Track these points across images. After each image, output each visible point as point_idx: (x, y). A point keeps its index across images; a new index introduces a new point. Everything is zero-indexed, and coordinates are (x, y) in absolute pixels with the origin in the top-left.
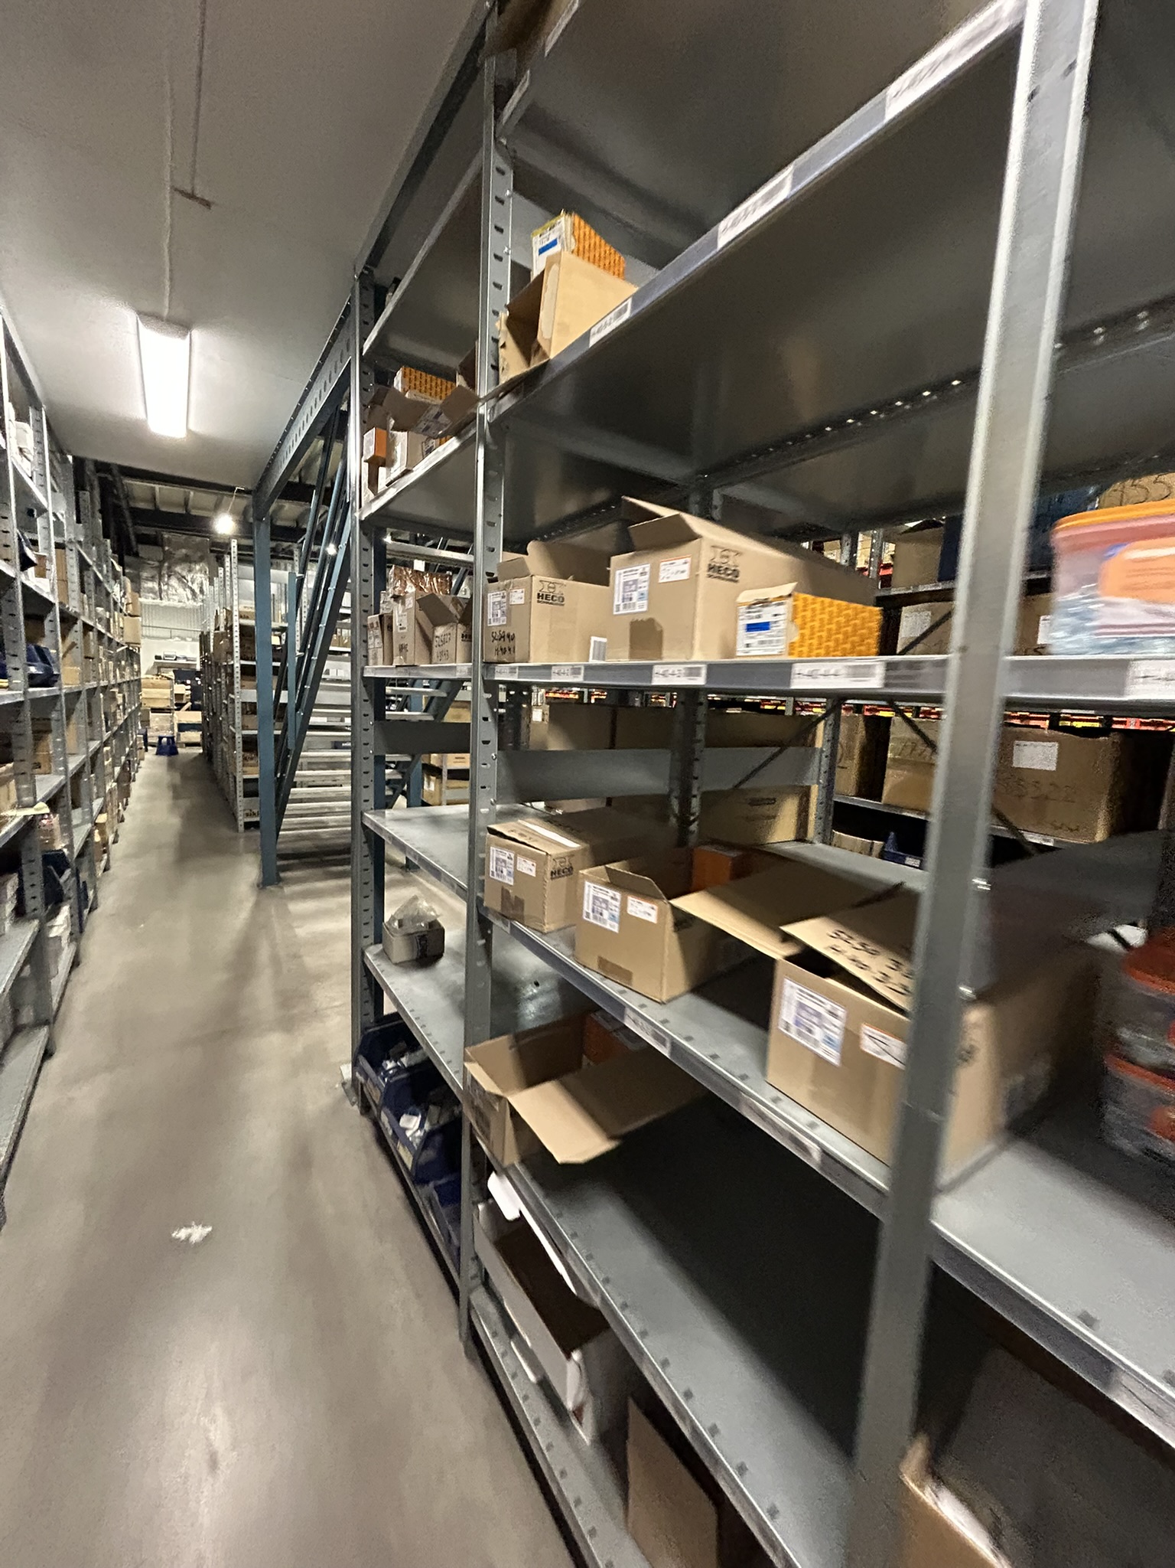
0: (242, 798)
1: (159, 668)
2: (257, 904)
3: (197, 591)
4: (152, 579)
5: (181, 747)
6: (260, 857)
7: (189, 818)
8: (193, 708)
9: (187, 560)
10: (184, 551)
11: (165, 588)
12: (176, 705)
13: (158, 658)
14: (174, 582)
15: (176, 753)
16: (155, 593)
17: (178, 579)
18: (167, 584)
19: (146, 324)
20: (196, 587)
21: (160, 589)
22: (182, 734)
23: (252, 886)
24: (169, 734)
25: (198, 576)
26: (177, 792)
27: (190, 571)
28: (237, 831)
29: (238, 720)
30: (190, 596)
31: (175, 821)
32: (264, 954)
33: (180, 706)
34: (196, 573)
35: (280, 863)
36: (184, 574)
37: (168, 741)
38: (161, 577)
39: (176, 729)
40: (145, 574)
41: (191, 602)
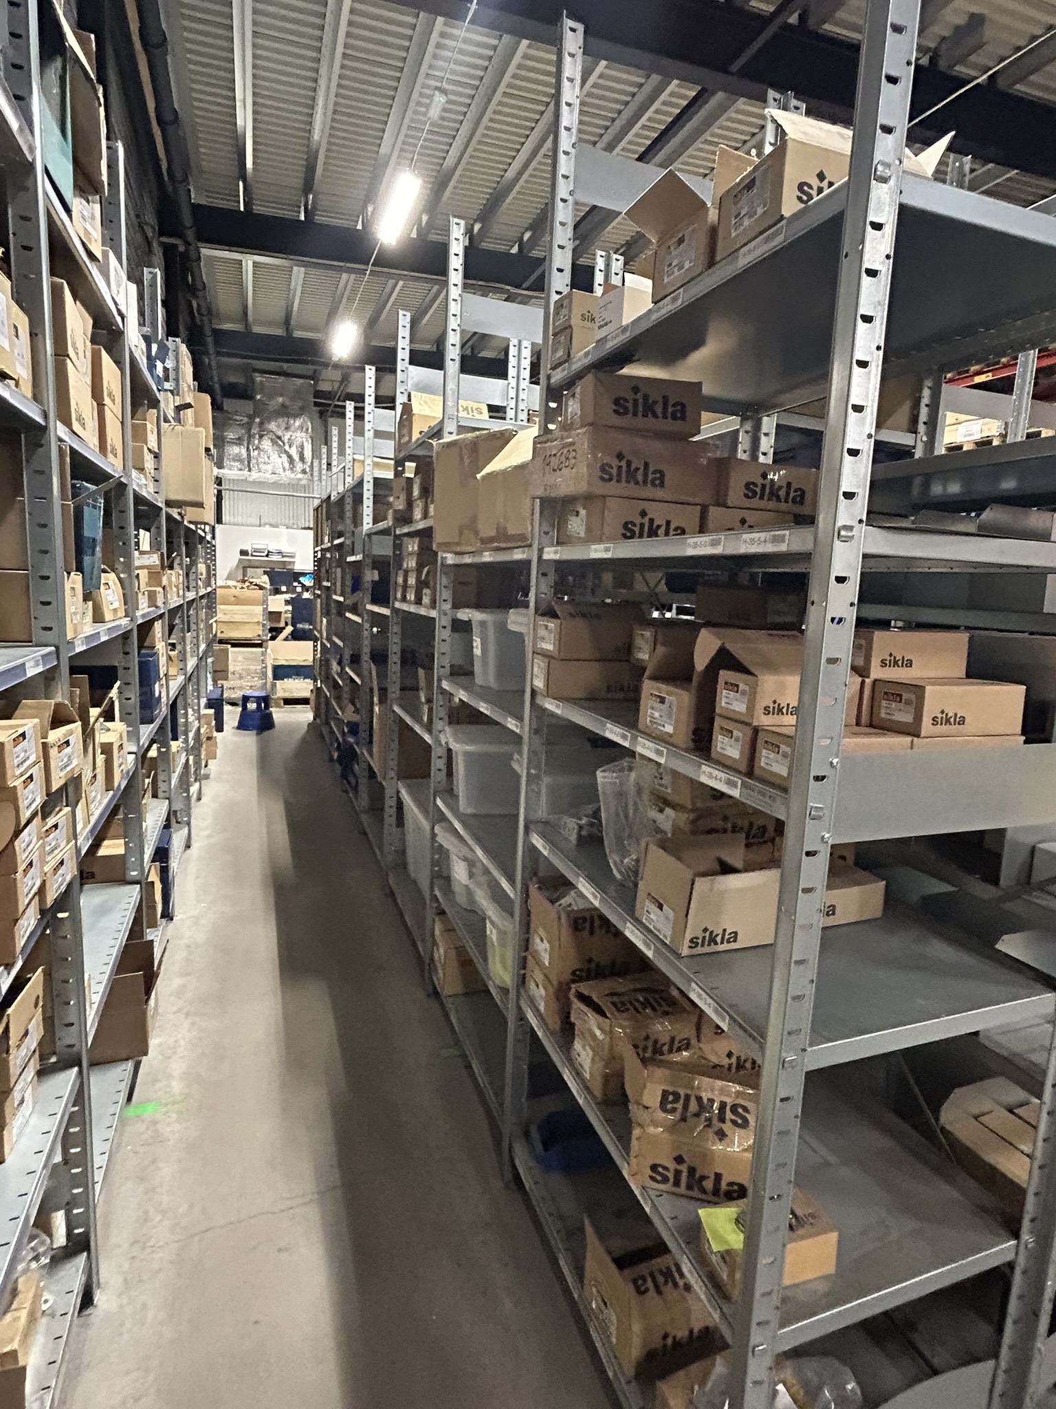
1: (244, 570)
3: (296, 457)
4: (239, 441)
5: (278, 706)
8: (296, 636)
9: (285, 412)
10: (280, 400)
11: (254, 454)
12: (271, 630)
13: (243, 553)
14: (266, 444)
16: (241, 461)
17: (274, 442)
18: (258, 448)
20: (294, 452)
21: (249, 455)
22: (278, 682)
25: (299, 434)
27: (287, 429)
30: (287, 465)
34: (295, 431)
36: (280, 433)
37: (257, 701)
38: (250, 437)
40: (231, 435)
41: (288, 473)
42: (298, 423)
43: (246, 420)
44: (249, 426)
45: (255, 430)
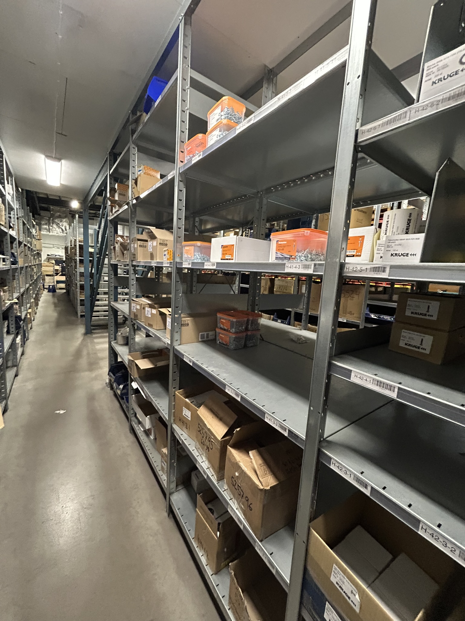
0: (79, 306)
1: (49, 259)
2: (83, 339)
3: (64, 229)
4: (46, 224)
5: (58, 290)
6: (85, 326)
7: (60, 314)
8: (62, 275)
9: (60, 217)
10: (59, 214)
11: (51, 228)
12: (56, 273)
13: (48, 255)
14: (55, 226)
15: (55, 292)
16: (47, 230)
17: (57, 225)
18: (52, 226)
19: (48, 159)
20: (63, 228)
21: (49, 228)
22: (58, 284)
23: (82, 334)
24: (53, 284)
25: (65, 224)
26: (56, 305)
27: (61, 222)
28: (78, 318)
29: (78, 279)
30: (61, 231)
31: (55, 314)
32: (85, 352)
33: (57, 274)
34: (63, 222)
35: (92, 328)
36: (59, 222)
37: (52, 287)
38: (49, 223)
39: (55, 283)
40: (43, 222)
41: (61, 234)
42: (64, 220)
43: (48, 218)
44: (49, 220)
45: (51, 221)
